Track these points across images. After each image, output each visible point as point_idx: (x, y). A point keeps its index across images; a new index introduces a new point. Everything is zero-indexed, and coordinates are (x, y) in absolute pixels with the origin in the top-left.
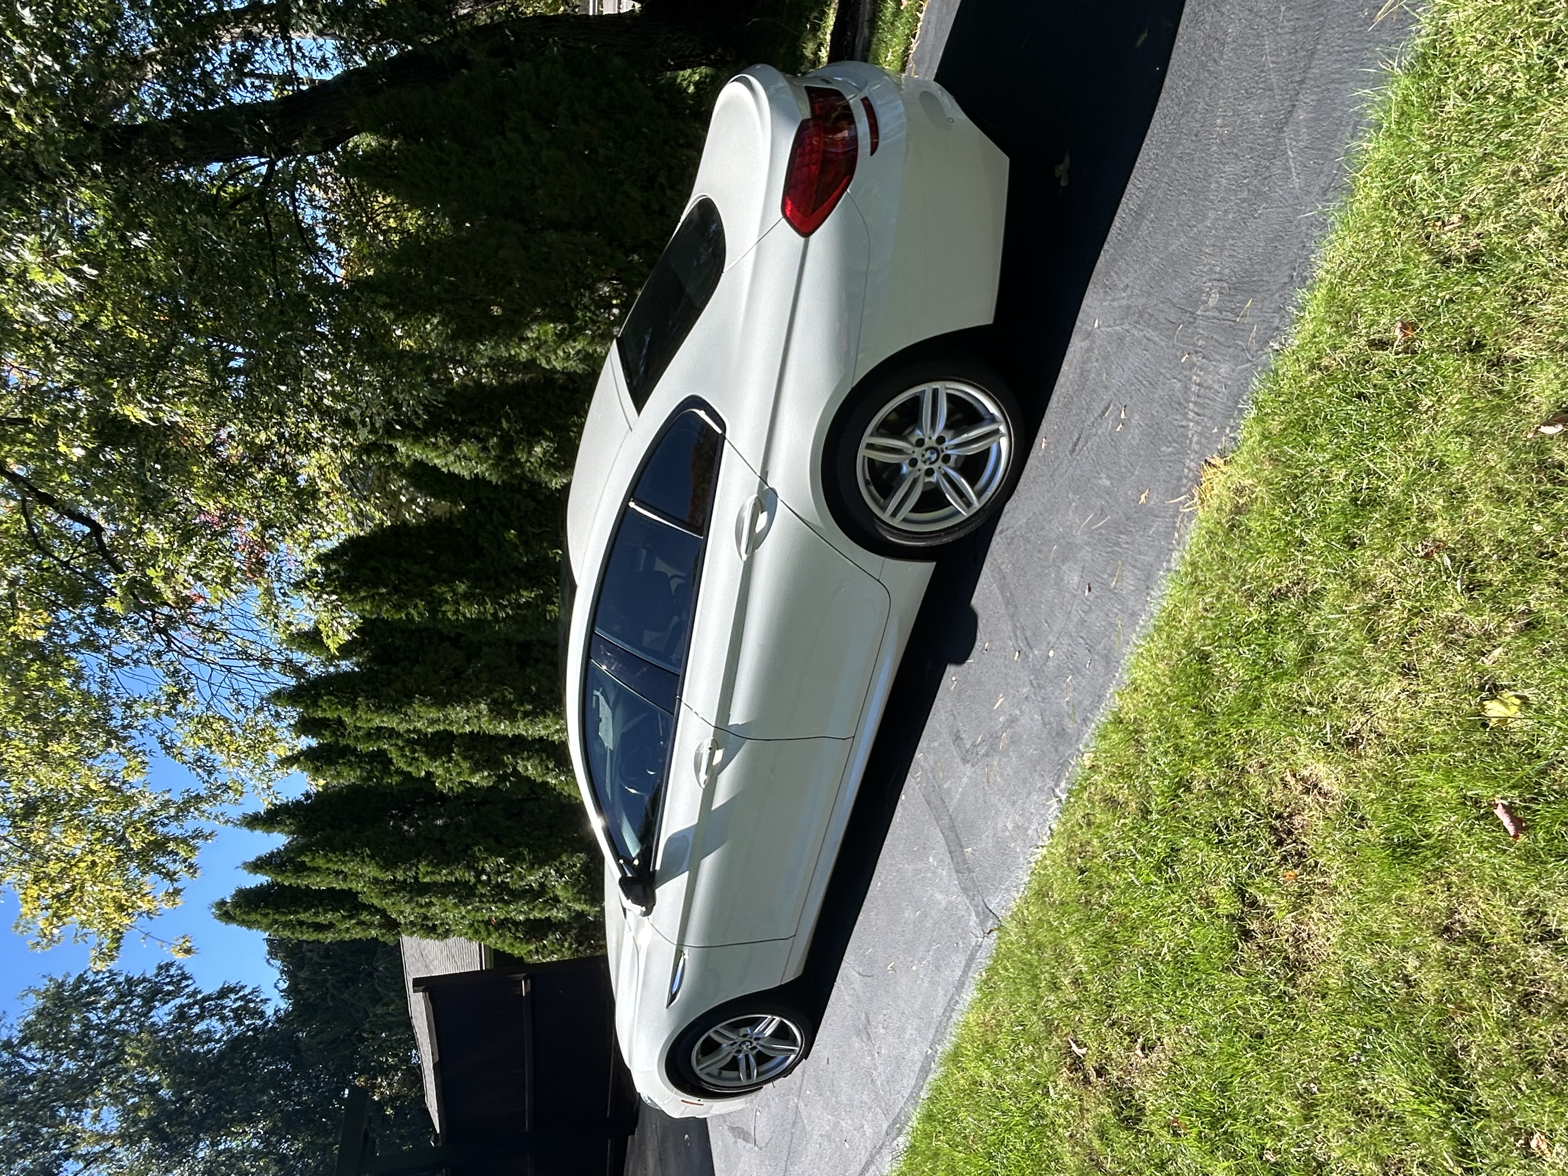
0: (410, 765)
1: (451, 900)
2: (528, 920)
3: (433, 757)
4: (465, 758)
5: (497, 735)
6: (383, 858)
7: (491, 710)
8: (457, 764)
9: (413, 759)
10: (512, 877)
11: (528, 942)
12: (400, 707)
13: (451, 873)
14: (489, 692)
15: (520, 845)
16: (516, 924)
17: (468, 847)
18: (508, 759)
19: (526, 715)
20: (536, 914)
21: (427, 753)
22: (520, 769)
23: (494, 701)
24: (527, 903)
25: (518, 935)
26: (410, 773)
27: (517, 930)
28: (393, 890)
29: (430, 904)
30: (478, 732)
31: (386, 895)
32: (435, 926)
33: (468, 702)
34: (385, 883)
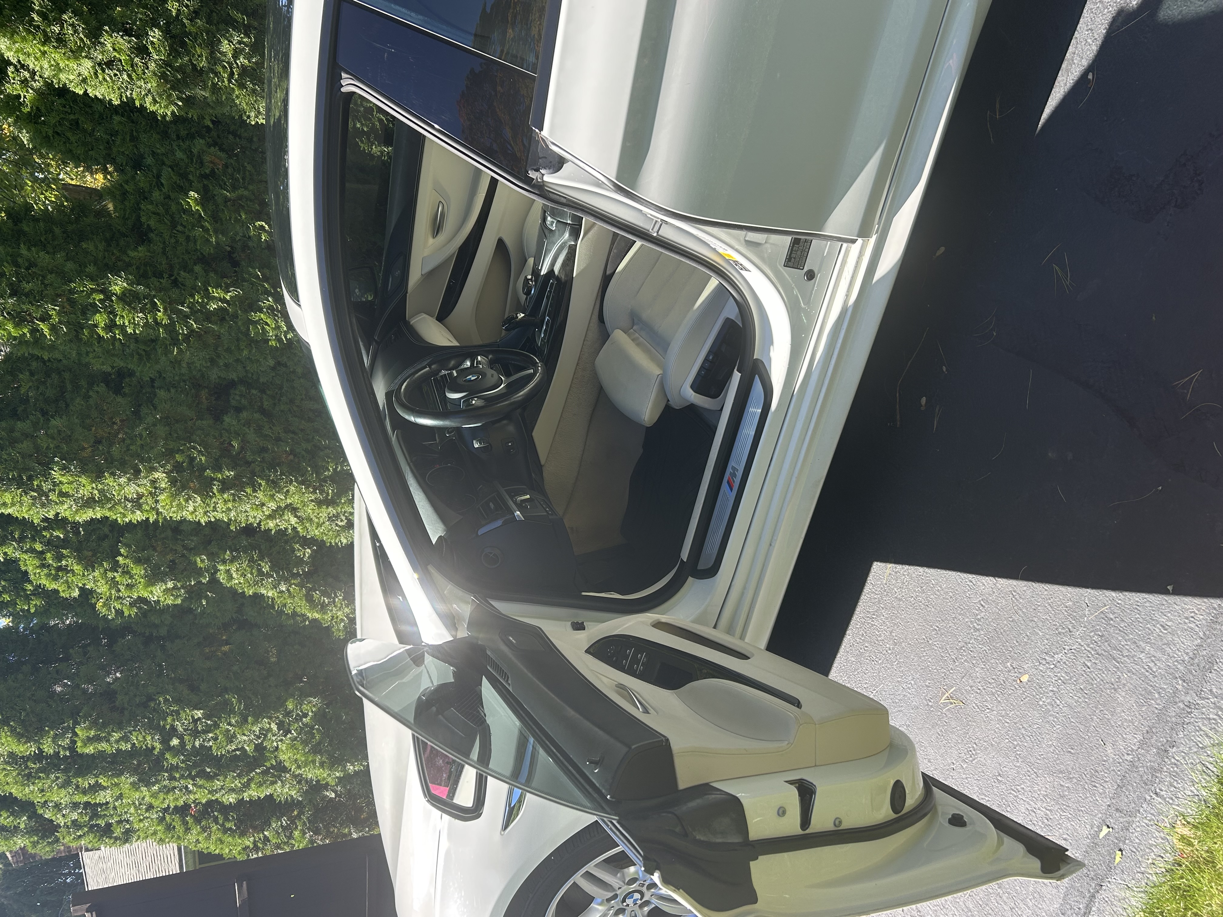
0: (56, 578)
1: (126, 781)
2: (241, 802)
3: (90, 565)
4: (138, 561)
5: (183, 521)
6: (23, 723)
7: (173, 482)
8: (126, 572)
9: (59, 569)
10: (215, 739)
11: (243, 834)
12: (30, 478)
13: (125, 739)
14: (170, 454)
15: (226, 690)
16: (225, 809)
17: (150, 698)
18: (201, 561)
19: (225, 486)
20: (253, 793)
21: (80, 560)
22: (222, 577)
23: (178, 467)
24: (239, 776)
25: (228, 825)
26: (56, 592)
27: (226, 819)
28: (40, 770)
29: (96, 788)
30: (156, 522)
31: (29, 777)
32: (109, 825)
33: (137, 472)
34: (26, 759)
